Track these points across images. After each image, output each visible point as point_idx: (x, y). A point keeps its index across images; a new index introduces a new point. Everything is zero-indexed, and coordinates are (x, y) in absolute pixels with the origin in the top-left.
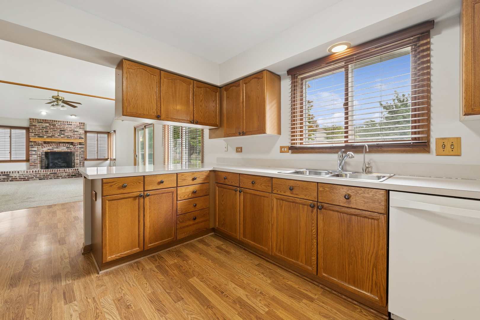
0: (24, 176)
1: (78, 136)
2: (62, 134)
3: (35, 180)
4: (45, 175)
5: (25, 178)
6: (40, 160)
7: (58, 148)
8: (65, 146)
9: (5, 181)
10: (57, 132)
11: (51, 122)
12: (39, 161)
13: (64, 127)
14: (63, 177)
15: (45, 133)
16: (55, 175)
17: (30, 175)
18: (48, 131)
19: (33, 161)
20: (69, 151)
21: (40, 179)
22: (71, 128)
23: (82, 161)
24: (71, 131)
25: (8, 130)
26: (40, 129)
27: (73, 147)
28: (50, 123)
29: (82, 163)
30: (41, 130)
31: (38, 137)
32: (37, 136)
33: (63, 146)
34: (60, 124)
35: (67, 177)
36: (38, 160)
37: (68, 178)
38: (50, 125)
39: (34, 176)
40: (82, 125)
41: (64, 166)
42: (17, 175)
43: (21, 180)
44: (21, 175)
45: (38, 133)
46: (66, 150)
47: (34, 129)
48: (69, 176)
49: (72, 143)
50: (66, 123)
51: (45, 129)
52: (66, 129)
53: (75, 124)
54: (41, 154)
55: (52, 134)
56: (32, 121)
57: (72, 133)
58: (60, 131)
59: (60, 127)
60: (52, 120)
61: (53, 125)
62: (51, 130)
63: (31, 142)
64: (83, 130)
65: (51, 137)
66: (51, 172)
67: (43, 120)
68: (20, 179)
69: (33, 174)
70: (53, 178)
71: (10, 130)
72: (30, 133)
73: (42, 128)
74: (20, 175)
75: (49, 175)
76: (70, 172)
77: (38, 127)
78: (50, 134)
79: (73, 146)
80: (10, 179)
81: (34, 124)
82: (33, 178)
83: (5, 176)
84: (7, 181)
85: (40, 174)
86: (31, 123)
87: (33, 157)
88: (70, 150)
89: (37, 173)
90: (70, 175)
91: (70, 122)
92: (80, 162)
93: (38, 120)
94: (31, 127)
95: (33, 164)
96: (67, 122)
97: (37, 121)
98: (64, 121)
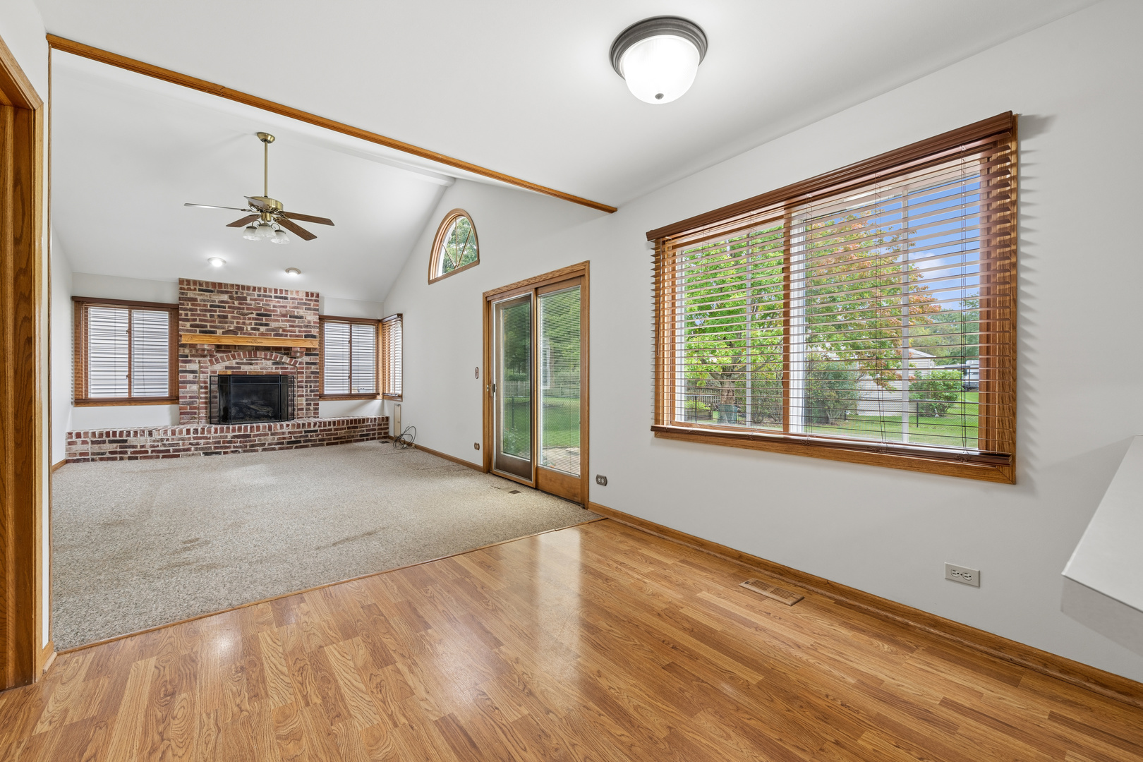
0: (164, 445)
1: (303, 329)
2: (261, 325)
3: (193, 454)
4: (219, 442)
5: (168, 451)
6: (206, 398)
7: (251, 364)
8: (269, 360)
9: (114, 459)
10: (249, 319)
11: (235, 290)
12: (204, 401)
13: (268, 305)
14: (266, 446)
15: (220, 322)
16: (246, 441)
17: (181, 442)
18: (226, 317)
19: (188, 400)
20: (280, 372)
21: (206, 454)
22: (285, 307)
23: (312, 400)
24: (284, 316)
25: (123, 313)
26: (206, 311)
27: (291, 361)
28: (231, 292)
29: (312, 408)
30: (208, 314)
31: (201, 332)
32: (198, 329)
33: (265, 359)
34: (256, 297)
35: (277, 447)
36: (201, 398)
37: (281, 449)
38: (231, 298)
39: (191, 444)
40: (314, 298)
41: (266, 414)
42: (145, 441)
43: (158, 457)
44: (158, 441)
45: (200, 320)
46: (272, 368)
47: (191, 310)
48: (282, 443)
49: (287, 351)
50: (273, 294)
51: (218, 309)
52: (273, 311)
53: (296, 297)
54: (208, 380)
55: (238, 323)
56: (186, 287)
57: (288, 321)
58: (258, 314)
59: (258, 304)
60: (237, 285)
61: (238, 299)
62: (233, 313)
63: (184, 346)
64: (315, 314)
65: (234, 332)
66: (237, 433)
67: (214, 284)
68: (154, 454)
69: (189, 438)
70: (240, 450)
71: (130, 312)
72: (180, 322)
73: (211, 306)
74: (154, 441)
75: (230, 442)
76: (283, 433)
77: (200, 305)
78: (232, 323)
79: (289, 359)
80: (129, 453)
81: (190, 294)
82: (189, 450)
83: (115, 445)
84: (121, 459)
85: (206, 438)
86: (182, 294)
87: (188, 389)
88: (282, 368)
89: (199, 435)
90: (285, 441)
91: (281, 291)
92: (308, 405)
93: (201, 284)
94: (183, 304)
95: (188, 411)
96: (276, 290)
97: (198, 287)
98: (268, 286)
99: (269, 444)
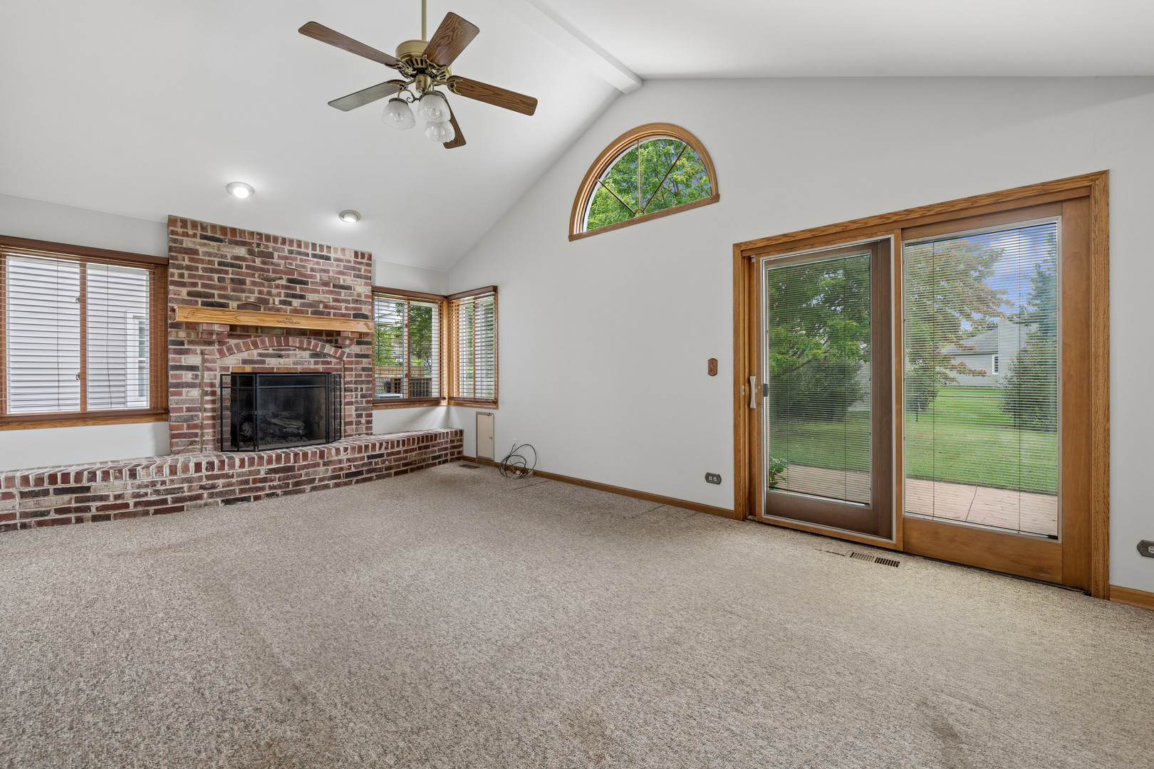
0: (157, 492)
1: (351, 305)
2: (294, 296)
3: (206, 505)
4: (247, 482)
5: (164, 501)
6: (213, 410)
7: (280, 356)
8: (306, 349)
9: (66, 522)
10: (277, 287)
11: (255, 241)
12: (210, 414)
13: (304, 267)
14: (317, 483)
15: (234, 290)
16: (288, 478)
17: (185, 485)
18: (242, 282)
19: (184, 414)
20: (320, 368)
21: (227, 502)
22: (326, 271)
23: (364, 409)
24: (326, 284)
25: (69, 270)
26: (212, 271)
27: (336, 352)
28: (250, 244)
29: (363, 420)
30: (216, 276)
31: (204, 304)
32: (200, 300)
33: (301, 348)
34: (286, 254)
35: (331, 483)
36: (205, 410)
37: (337, 485)
38: (251, 252)
39: (202, 487)
40: (365, 261)
41: (295, 431)
42: (123, 487)
43: (146, 513)
44: (147, 486)
45: (204, 286)
46: (309, 362)
47: (188, 268)
48: (338, 477)
49: (332, 337)
50: (310, 252)
51: (230, 270)
52: (311, 277)
53: (342, 257)
54: (217, 382)
55: (260, 292)
56: (180, 230)
57: (331, 292)
58: (290, 281)
59: (291, 264)
60: (259, 234)
61: (261, 254)
62: (253, 276)
63: (177, 326)
64: (366, 284)
65: (255, 306)
66: (274, 466)
67: (224, 229)
68: (140, 509)
69: (200, 478)
70: (279, 491)
71: (83, 266)
72: (171, 287)
73: (220, 264)
74: (139, 487)
75: (264, 480)
76: (340, 461)
77: (202, 261)
78: (252, 292)
79: (333, 349)
80: (93, 510)
81: (188, 243)
82: (199, 497)
83: (66, 497)
84: (79, 520)
85: (227, 476)
86: (175, 241)
87: (184, 397)
88: (324, 363)
89: (216, 472)
90: (341, 473)
91: (321, 246)
92: (359, 416)
93: (204, 227)
94: (175, 258)
95: (185, 431)
96: (314, 245)
97: (199, 232)
98: (303, 238)
99: (321, 480)
